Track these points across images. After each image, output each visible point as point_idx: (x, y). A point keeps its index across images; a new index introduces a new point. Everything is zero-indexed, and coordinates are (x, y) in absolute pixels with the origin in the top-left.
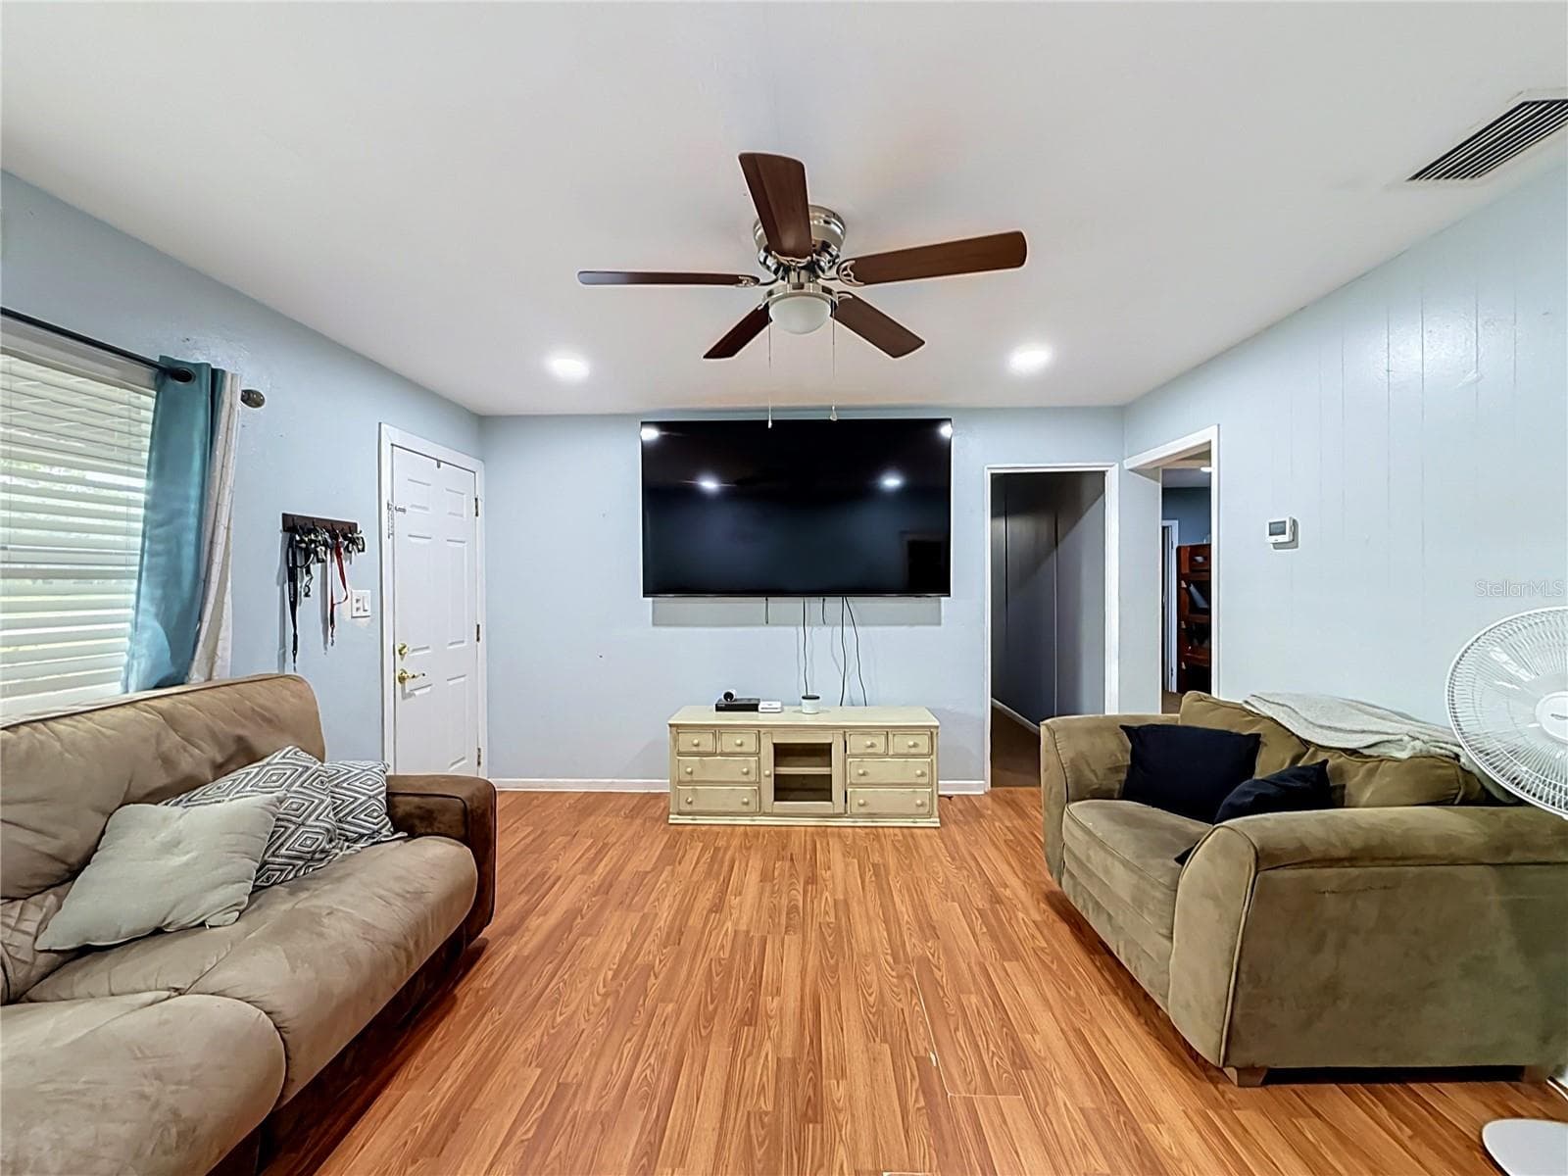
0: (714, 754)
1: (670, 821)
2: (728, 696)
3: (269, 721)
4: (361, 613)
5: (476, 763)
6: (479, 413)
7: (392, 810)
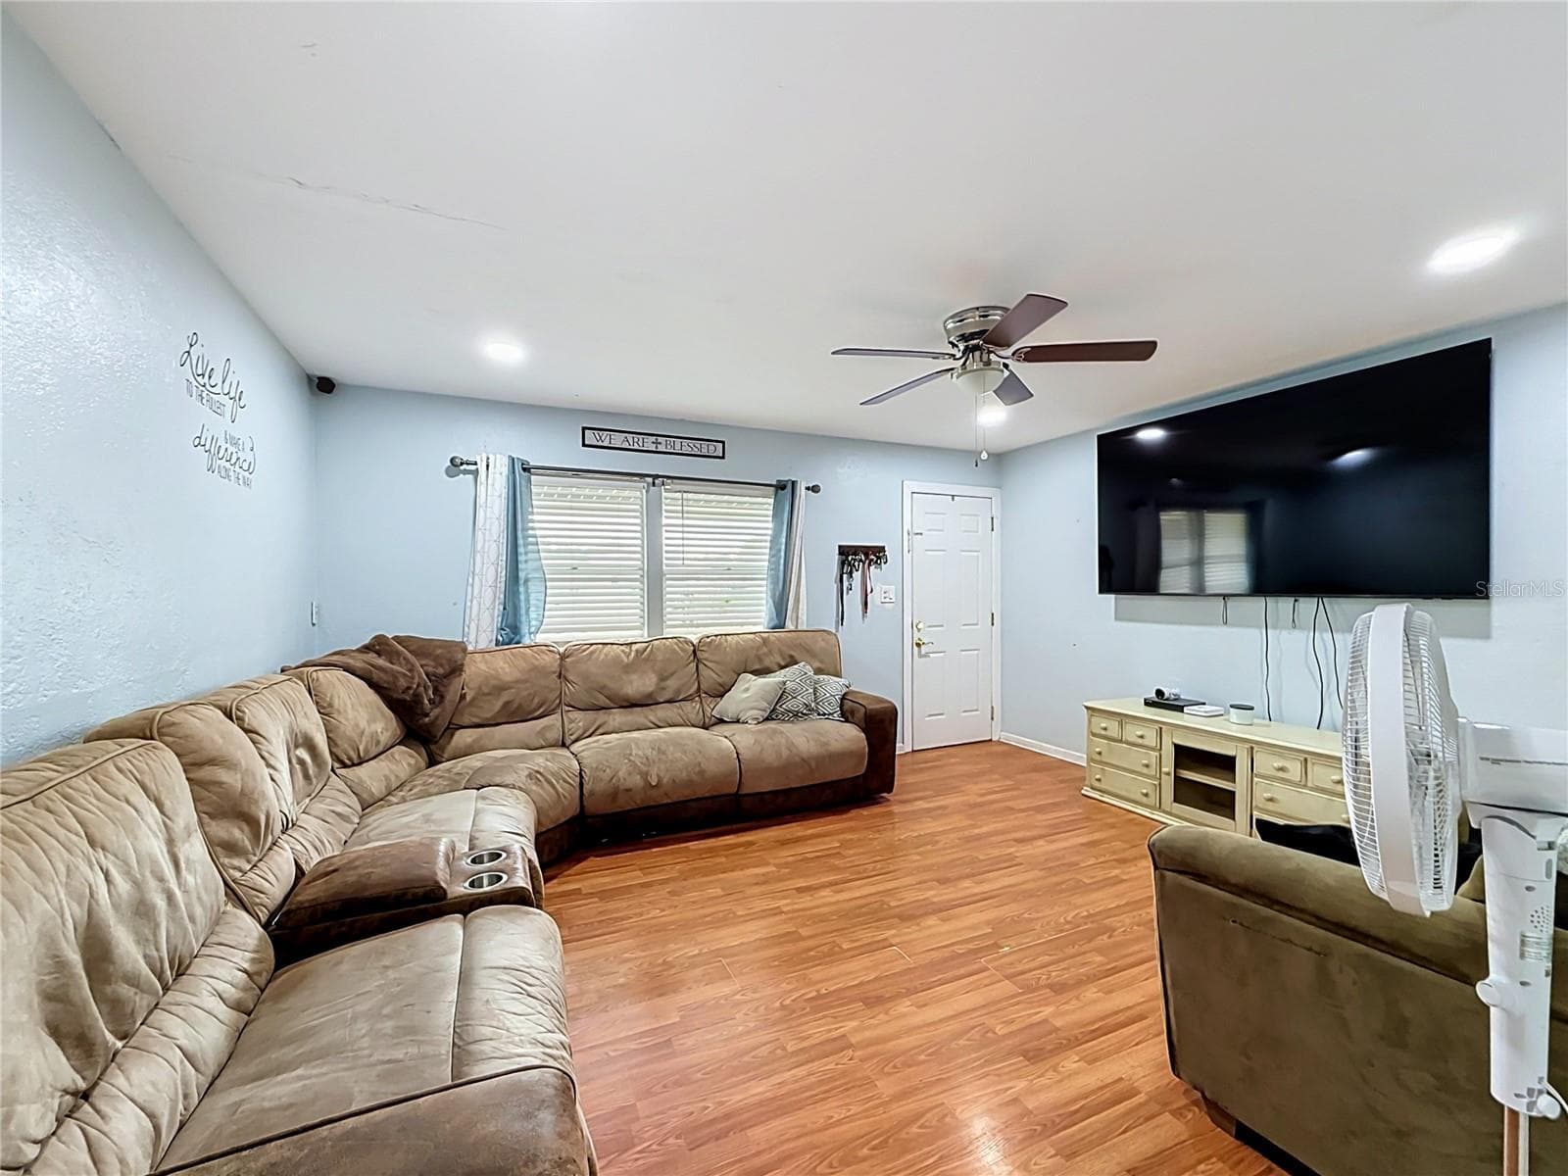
0: (1121, 741)
1: (1083, 792)
2: (1159, 693)
3: (808, 651)
4: (888, 600)
5: (990, 717)
6: (995, 452)
7: (841, 706)
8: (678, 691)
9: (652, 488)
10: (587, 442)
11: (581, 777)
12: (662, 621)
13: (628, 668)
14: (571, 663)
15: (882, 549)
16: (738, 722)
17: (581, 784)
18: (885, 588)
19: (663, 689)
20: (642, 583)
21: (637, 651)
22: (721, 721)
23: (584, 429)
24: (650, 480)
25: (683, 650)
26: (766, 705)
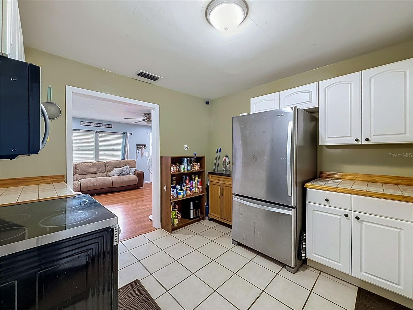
3: (129, 164)
4: (147, 154)
7: (134, 173)
8: (101, 171)
9: (96, 133)
10: (82, 124)
11: (81, 184)
12: (99, 159)
13: (91, 167)
14: (78, 166)
15: (146, 145)
16: (113, 176)
17: (81, 186)
18: (146, 152)
19: (98, 171)
20: (94, 151)
21: (93, 164)
22: (110, 176)
23: (81, 122)
24: (96, 132)
25: (103, 164)
26: (119, 173)
